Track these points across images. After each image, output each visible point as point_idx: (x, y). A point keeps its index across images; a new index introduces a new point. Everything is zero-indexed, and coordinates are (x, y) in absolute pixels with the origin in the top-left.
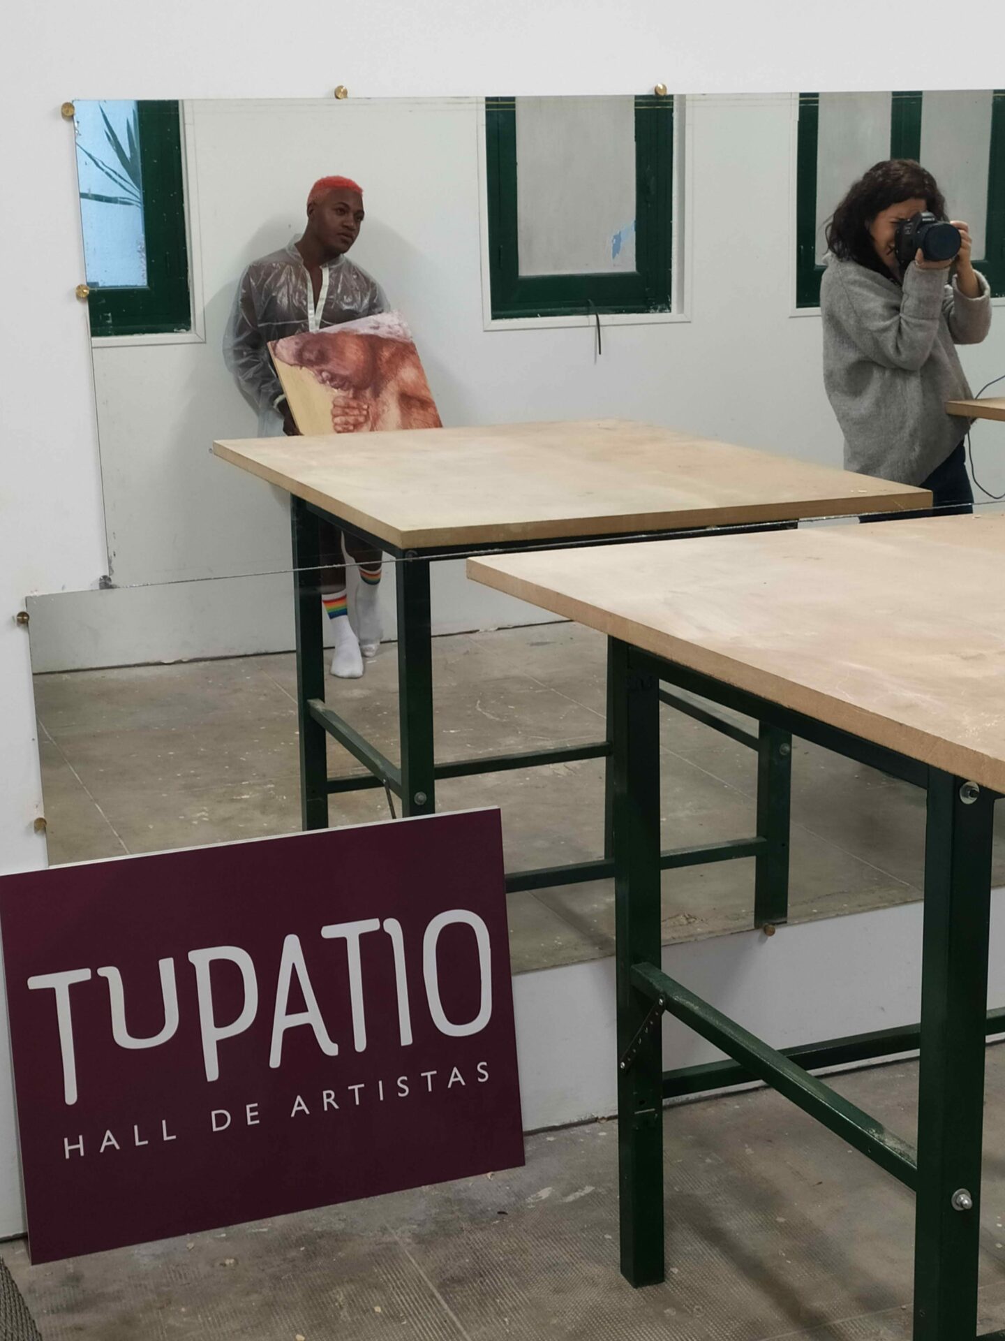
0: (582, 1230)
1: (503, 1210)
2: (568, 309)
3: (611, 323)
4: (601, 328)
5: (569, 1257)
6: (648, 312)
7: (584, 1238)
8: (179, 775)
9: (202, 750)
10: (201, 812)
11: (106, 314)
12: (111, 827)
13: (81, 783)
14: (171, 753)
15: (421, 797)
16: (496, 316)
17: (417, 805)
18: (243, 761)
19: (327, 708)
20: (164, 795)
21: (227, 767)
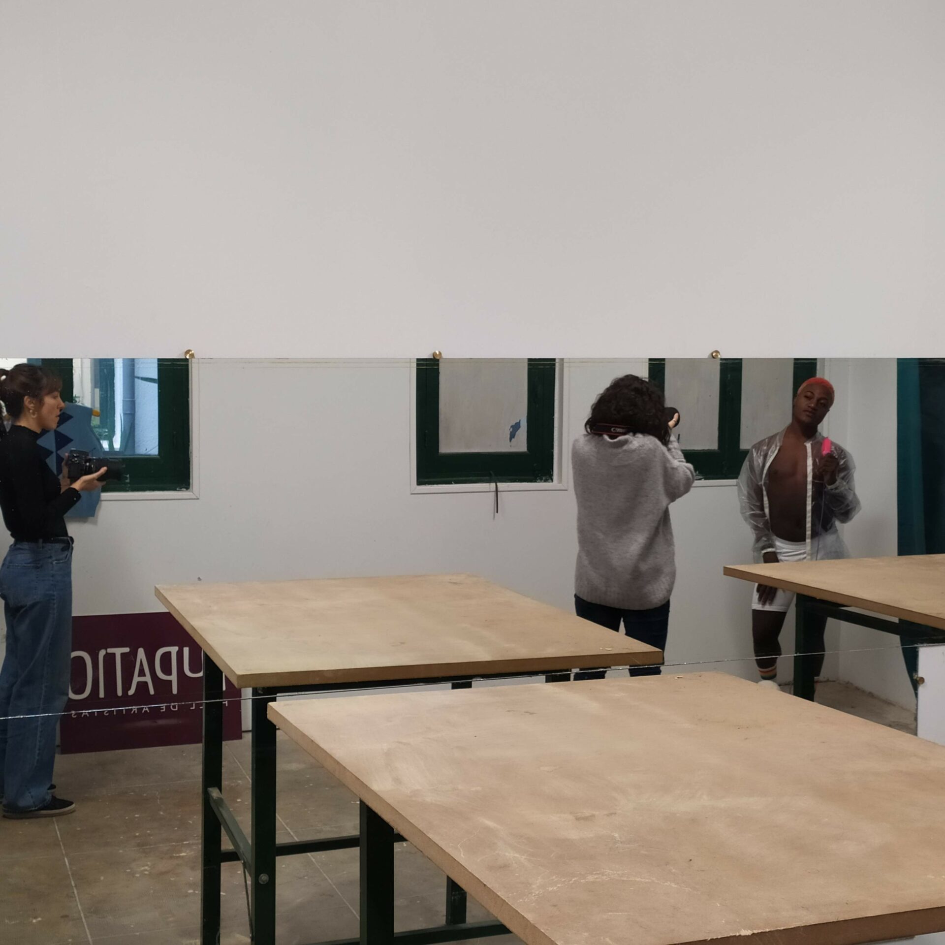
2: (474, 478)
3: (506, 490)
4: (499, 493)
6: (536, 482)
8: (137, 834)
9: (162, 813)
10: (144, 867)
11: (125, 475)
12: (71, 878)
13: (60, 839)
14: (137, 816)
15: (264, 878)
16: (420, 483)
17: (260, 884)
18: (189, 823)
19: (221, 796)
20: (121, 851)
21: (176, 829)
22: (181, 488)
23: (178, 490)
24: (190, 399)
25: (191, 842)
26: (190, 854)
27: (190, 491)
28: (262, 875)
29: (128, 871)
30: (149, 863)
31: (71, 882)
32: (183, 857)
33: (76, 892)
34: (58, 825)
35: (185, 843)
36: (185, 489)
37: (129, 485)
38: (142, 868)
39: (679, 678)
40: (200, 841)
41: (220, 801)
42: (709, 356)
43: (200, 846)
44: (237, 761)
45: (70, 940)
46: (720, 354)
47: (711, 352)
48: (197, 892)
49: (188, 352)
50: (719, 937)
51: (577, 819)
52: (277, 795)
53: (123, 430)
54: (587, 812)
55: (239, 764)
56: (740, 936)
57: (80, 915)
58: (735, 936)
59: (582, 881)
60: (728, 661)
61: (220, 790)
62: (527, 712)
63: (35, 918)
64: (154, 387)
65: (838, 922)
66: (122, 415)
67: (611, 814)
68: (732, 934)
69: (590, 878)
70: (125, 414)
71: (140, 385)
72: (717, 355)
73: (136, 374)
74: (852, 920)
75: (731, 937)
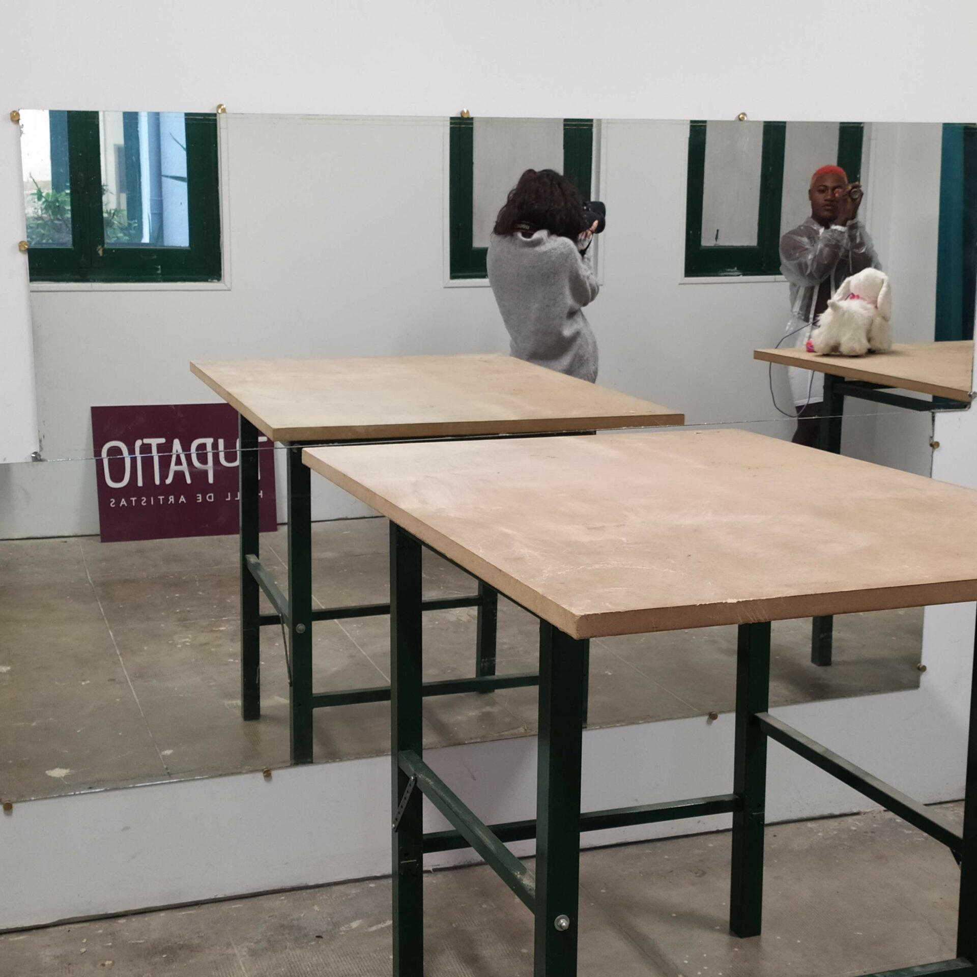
0: (375, 952)
1: (321, 934)
5: (359, 970)
7: (374, 958)
8: (178, 611)
9: (201, 593)
10: (185, 639)
11: (157, 267)
12: (116, 648)
13: (104, 614)
14: (177, 595)
15: (301, 627)
16: (453, 277)
17: (298, 633)
18: (228, 602)
19: (259, 561)
20: (163, 625)
21: (215, 607)
22: (212, 280)
23: (210, 282)
24: (220, 188)
25: (230, 618)
26: (228, 628)
27: (221, 283)
28: (299, 625)
29: (170, 642)
30: (190, 636)
31: (116, 651)
32: (222, 631)
33: (121, 659)
34: (101, 603)
35: (224, 619)
36: (216, 281)
37: (161, 276)
38: (184, 640)
39: (697, 433)
40: (239, 617)
41: (257, 566)
42: (736, 118)
43: (239, 622)
44: (272, 550)
45: (118, 700)
46: (746, 116)
47: (738, 114)
48: (237, 661)
49: (220, 106)
50: (707, 603)
51: (589, 529)
52: (313, 579)
53: (151, 231)
54: (598, 524)
55: (274, 552)
56: (726, 603)
57: (126, 679)
58: (722, 603)
59: (589, 568)
60: (747, 422)
61: (258, 556)
62: (549, 457)
63: (84, 681)
64: (183, 187)
65: (815, 595)
66: (150, 215)
67: (621, 526)
68: (719, 602)
69: (597, 566)
70: (153, 214)
71: (168, 184)
72: (743, 118)
73: (163, 173)
74: (829, 593)
75: (718, 603)
